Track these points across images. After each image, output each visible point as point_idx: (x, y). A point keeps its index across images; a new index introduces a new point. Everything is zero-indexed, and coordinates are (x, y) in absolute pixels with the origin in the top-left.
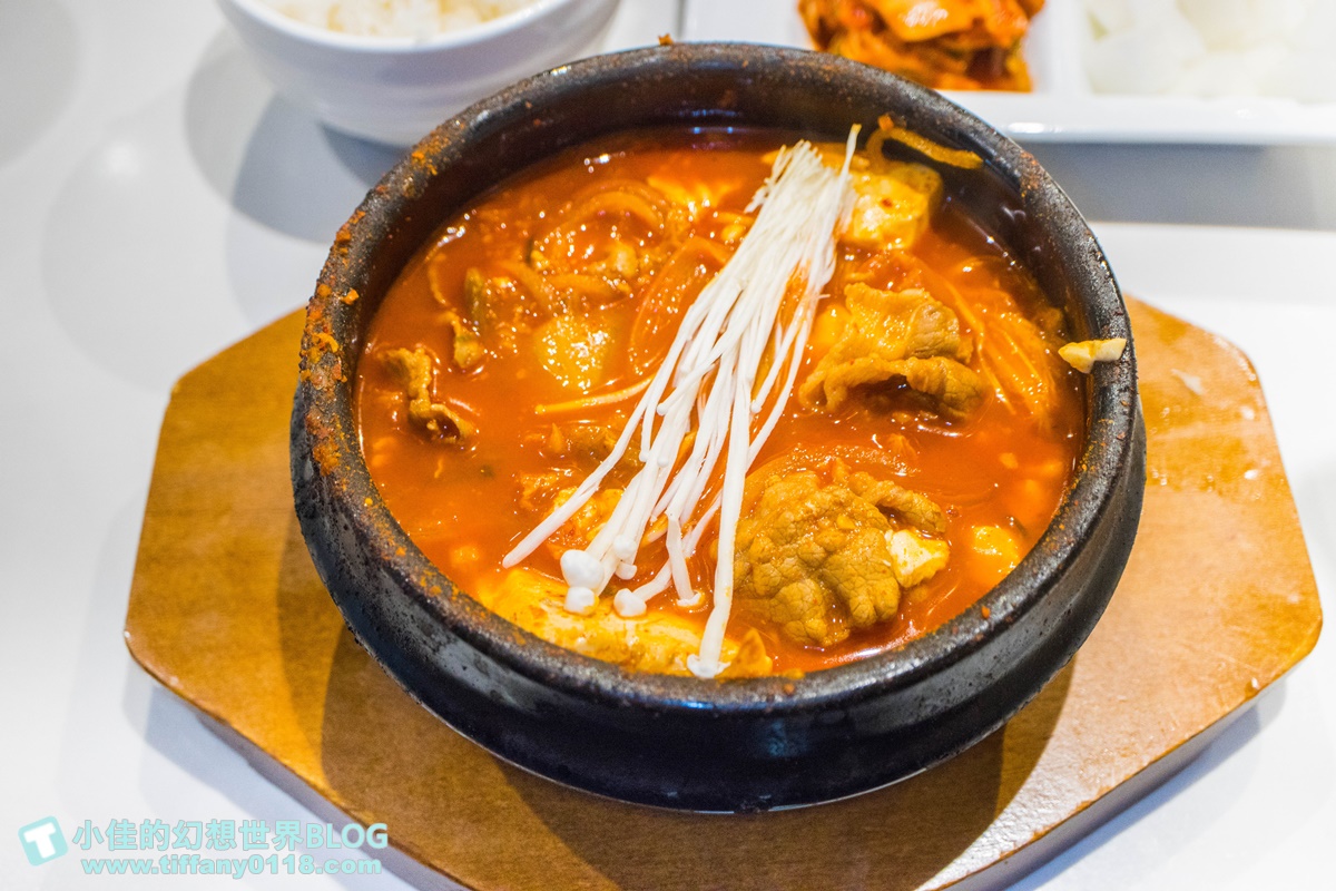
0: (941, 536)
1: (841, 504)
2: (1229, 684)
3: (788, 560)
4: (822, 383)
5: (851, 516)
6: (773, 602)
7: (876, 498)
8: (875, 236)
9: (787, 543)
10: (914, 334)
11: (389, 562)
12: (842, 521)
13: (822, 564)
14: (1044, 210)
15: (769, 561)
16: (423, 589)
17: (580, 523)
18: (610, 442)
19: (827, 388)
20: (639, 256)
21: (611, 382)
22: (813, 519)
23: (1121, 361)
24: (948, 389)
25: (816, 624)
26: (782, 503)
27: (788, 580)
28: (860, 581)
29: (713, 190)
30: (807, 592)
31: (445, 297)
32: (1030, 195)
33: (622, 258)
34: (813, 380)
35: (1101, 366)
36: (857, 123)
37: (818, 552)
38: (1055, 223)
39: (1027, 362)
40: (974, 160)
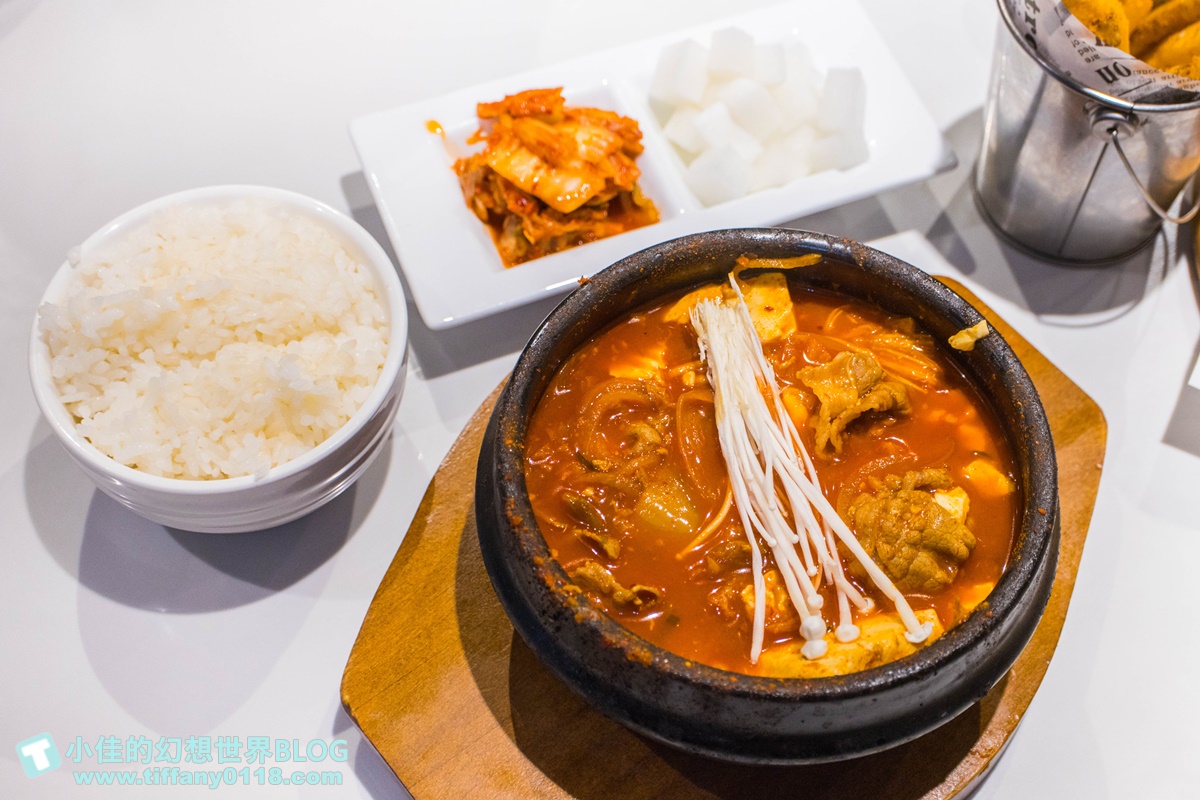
0: (955, 485)
1: (907, 501)
2: (1087, 474)
3: (903, 549)
4: (829, 440)
5: (915, 504)
6: (908, 577)
7: (912, 486)
8: (778, 333)
9: (897, 540)
10: (857, 380)
11: (734, 690)
12: (914, 509)
13: (922, 539)
14: (879, 268)
15: (894, 557)
16: (764, 691)
17: (772, 604)
18: (746, 547)
19: (833, 441)
20: (653, 426)
21: (709, 515)
22: (901, 518)
23: (991, 333)
24: (899, 401)
25: (940, 575)
26: (875, 520)
27: (910, 560)
28: (948, 536)
29: (654, 358)
30: (924, 560)
31: (561, 522)
32: (865, 264)
33: (647, 432)
34: (821, 441)
35: (979, 342)
36: (730, 272)
37: (915, 534)
38: (892, 273)
39: (911, 358)
40: (817, 258)
